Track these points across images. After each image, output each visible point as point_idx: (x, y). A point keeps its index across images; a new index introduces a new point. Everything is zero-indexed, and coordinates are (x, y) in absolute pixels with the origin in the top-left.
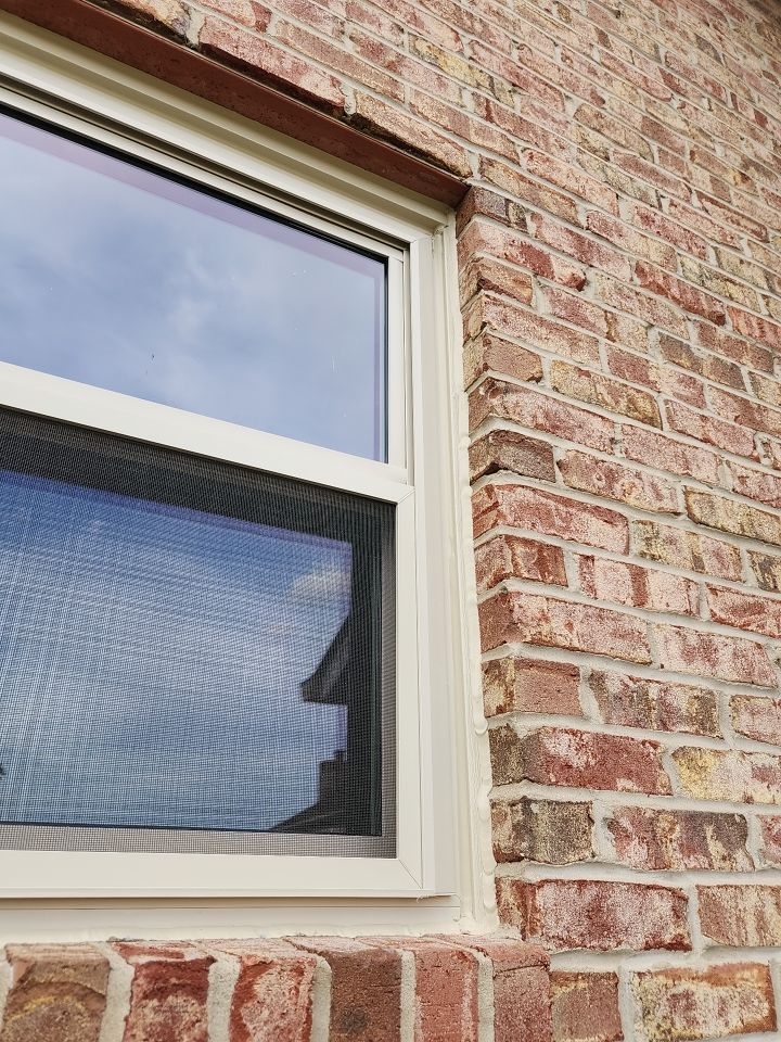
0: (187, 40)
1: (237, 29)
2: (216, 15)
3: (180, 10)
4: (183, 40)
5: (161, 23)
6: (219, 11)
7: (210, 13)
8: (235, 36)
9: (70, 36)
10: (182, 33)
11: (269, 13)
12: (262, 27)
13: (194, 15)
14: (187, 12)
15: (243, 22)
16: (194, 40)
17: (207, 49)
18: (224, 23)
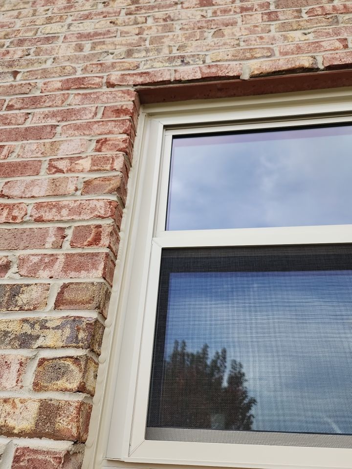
0: (319, 69)
1: (337, 53)
2: (326, 53)
3: (312, 59)
4: (318, 69)
5: (308, 68)
6: (326, 51)
7: (323, 53)
8: (338, 56)
9: (272, 93)
10: (316, 67)
11: (346, 39)
12: (346, 47)
13: (317, 58)
14: (315, 58)
15: (337, 49)
16: (322, 67)
17: (329, 68)
18: (331, 54)
